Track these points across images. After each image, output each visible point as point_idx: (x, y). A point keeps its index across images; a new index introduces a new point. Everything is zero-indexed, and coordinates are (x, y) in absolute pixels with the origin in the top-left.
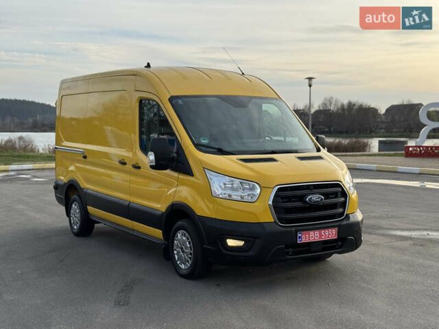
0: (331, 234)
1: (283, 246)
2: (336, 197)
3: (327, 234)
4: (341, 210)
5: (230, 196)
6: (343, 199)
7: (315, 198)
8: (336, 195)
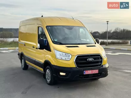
0: (96, 71)
1: (79, 75)
2: (99, 59)
3: (94, 71)
4: (100, 64)
5: (62, 58)
6: (101, 60)
7: (90, 59)
8: (98, 58)
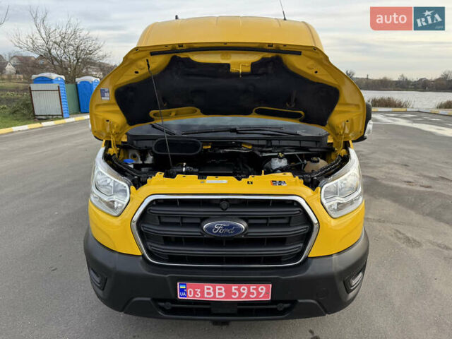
1: (149, 299)
3: (246, 292)
